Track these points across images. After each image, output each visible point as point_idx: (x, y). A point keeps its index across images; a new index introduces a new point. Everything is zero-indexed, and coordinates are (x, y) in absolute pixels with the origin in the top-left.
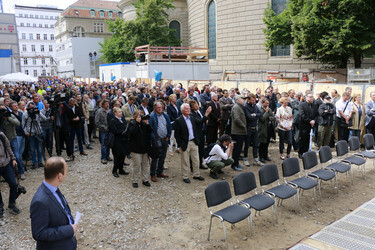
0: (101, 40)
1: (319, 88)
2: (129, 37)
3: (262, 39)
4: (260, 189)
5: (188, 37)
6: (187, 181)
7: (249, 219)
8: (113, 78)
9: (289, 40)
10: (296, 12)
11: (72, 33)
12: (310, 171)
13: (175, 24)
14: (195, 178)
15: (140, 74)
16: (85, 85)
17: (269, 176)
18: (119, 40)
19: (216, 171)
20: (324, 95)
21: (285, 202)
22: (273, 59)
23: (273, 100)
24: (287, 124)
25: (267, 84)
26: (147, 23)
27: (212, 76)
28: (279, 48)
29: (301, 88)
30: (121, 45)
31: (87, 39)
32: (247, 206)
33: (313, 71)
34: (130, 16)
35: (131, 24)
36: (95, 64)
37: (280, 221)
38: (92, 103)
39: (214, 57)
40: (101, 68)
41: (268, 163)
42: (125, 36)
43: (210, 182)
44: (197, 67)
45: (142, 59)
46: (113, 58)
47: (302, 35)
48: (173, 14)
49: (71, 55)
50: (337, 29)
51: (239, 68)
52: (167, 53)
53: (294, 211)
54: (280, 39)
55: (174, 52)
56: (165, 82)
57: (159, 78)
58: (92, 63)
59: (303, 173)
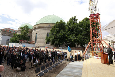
0: (11, 37)
1: (55, 50)
2: (18, 38)
3: (45, 41)
4: (46, 69)
5: (31, 39)
6: (30, 69)
7: (44, 75)
8: (13, 46)
9: (50, 41)
10: (51, 37)
11: (2, 34)
12: (54, 64)
13: (29, 36)
14: (32, 68)
15: (20, 45)
16: (4, 47)
17: (47, 66)
18: (16, 38)
20: (55, 51)
21: (50, 71)
23: (47, 51)
26: (23, 36)
27: (35, 47)
28: (48, 43)
29: (52, 50)
30: (16, 39)
31: (7, 37)
32: (43, 72)
33: (53, 47)
34: (19, 33)
35: (19, 35)
36: (8, 42)
37: (50, 75)
38: (7, 51)
39: (36, 43)
40: (10, 43)
42: (17, 37)
44: (33, 45)
45: (21, 42)
46: (13, 41)
47: (52, 41)
48: (29, 34)
49: (1, 39)
50: (57, 40)
51: (40, 46)
52: (27, 42)
53: (52, 72)
54: (48, 41)
55: (28, 42)
57: (24, 46)
58: (7, 42)
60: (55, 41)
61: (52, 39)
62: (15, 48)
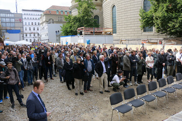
0: (61, 25)
1: (167, 47)
2: (74, 24)
3: (139, 24)
4: (137, 97)
5: (103, 23)
6: (101, 93)
7: (132, 112)
8: (67, 43)
9: (152, 24)
10: (156, 10)
11: (48, 22)
13: (97, 17)
15: (80, 41)
16: (53, 46)
17: (142, 91)
18: (70, 25)
19: (116, 88)
20: (170, 51)
21: (150, 103)
22: (145, 33)
24: (151, 65)
25: (141, 46)
26: (83, 17)
27: (114, 42)
28: (147, 28)
29: (158, 47)
30: (71, 27)
31: (55, 24)
32: (130, 105)
34: (75, 13)
35: (75, 17)
36: (59, 36)
37: (147, 113)
38: (57, 54)
39: (116, 33)
40: (61, 38)
41: (142, 84)
42: (73, 23)
43: (113, 93)
44: (107, 37)
45: (81, 34)
46: (67, 33)
47: (159, 21)
48: (96, 12)
49: (47, 32)
50: (177, 18)
51: (127, 38)
52: (93, 31)
53: (154, 108)
54: (148, 23)
55: (96, 30)
56: (91, 45)
57: (89, 43)
58: (57, 36)
59: (159, 89)
60: (170, 19)
61: (159, 14)
62: (71, 47)
